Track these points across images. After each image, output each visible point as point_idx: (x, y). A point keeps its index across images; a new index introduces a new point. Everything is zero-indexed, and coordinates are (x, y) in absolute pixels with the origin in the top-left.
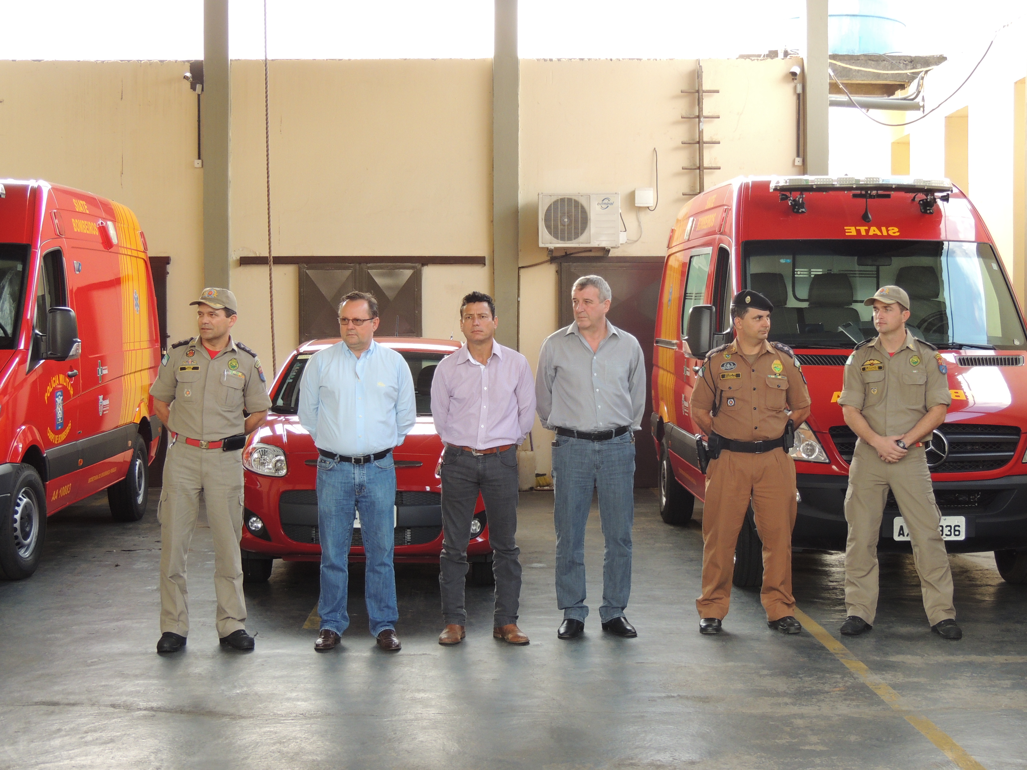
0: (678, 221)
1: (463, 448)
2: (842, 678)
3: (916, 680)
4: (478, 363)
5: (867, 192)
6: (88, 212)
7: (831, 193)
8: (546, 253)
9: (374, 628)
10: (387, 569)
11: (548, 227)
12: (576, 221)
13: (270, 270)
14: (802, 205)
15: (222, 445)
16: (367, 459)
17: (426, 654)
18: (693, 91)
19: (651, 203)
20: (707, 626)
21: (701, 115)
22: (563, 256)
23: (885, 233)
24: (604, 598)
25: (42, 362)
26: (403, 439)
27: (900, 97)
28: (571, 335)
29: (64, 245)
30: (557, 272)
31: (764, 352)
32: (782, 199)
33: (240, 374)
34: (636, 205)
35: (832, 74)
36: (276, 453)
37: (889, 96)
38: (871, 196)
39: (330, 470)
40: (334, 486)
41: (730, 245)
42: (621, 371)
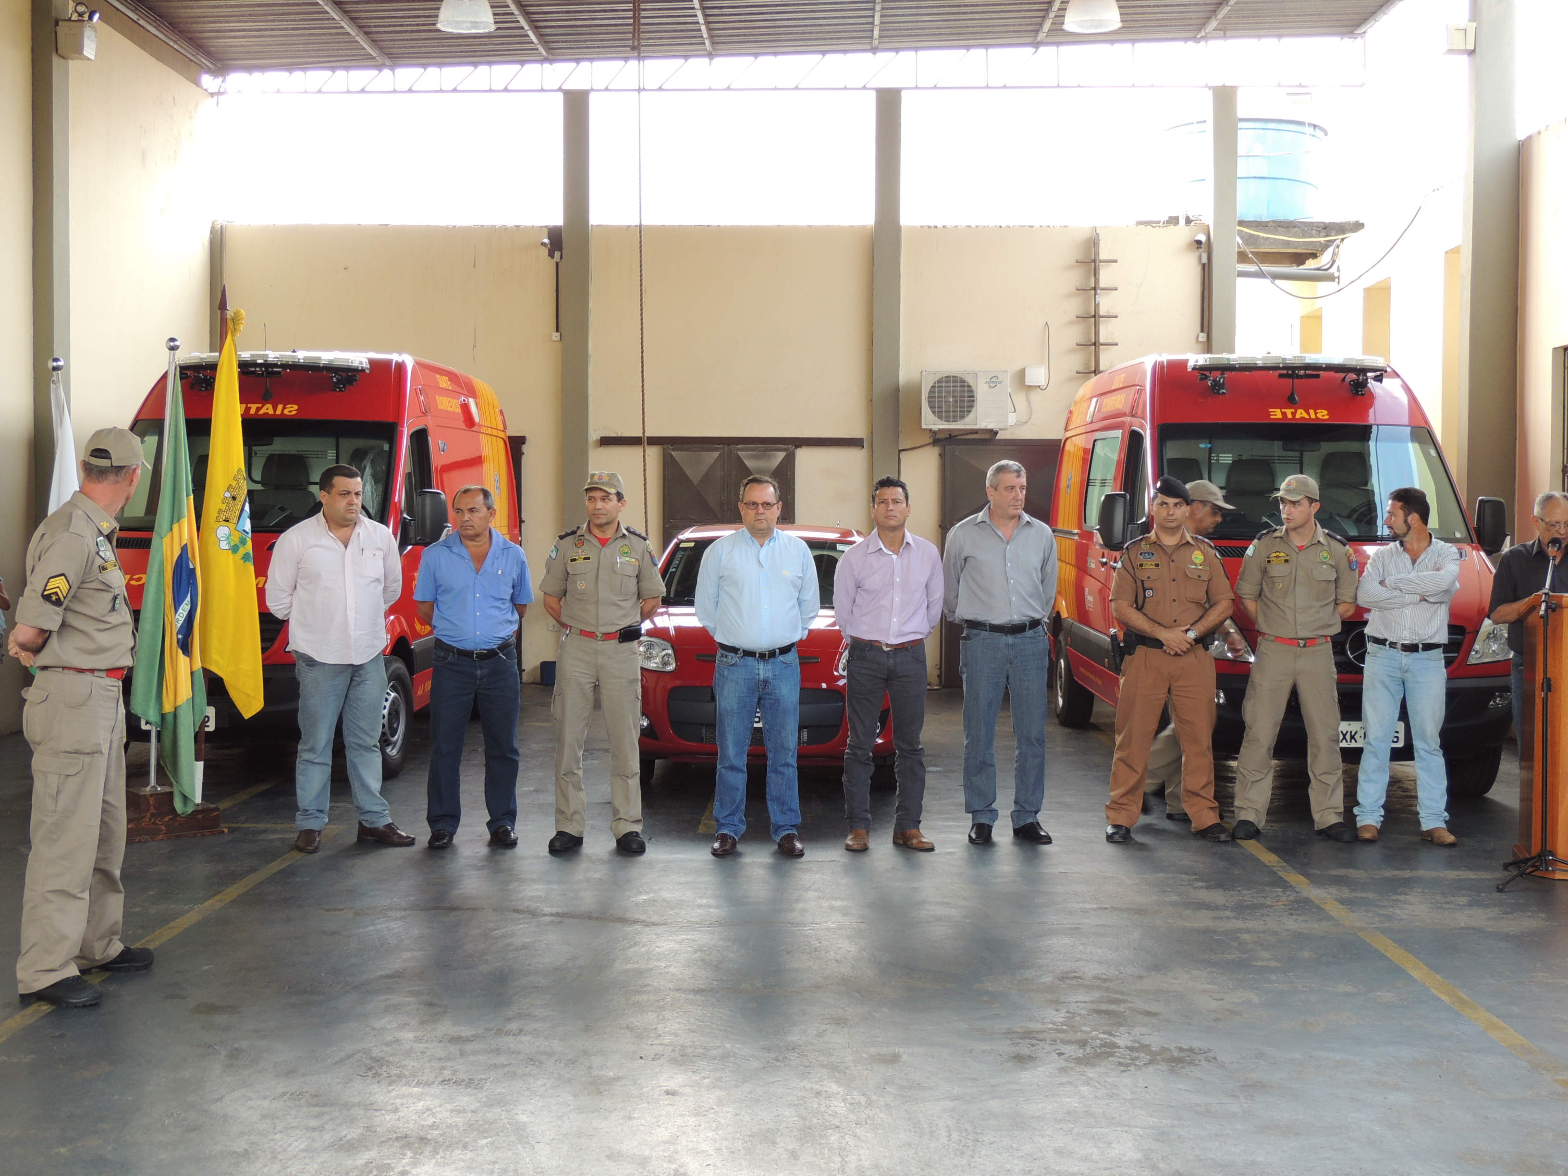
0: (1076, 403)
1: (873, 643)
2: (1284, 892)
3: (1363, 895)
4: (891, 553)
5: (1294, 372)
6: (450, 388)
7: (1254, 373)
8: (928, 435)
9: (776, 832)
10: (791, 770)
11: (932, 407)
12: (962, 400)
13: (644, 451)
14: (1222, 386)
15: (618, 637)
16: (772, 654)
17: (834, 861)
18: (1089, 261)
19: (1042, 382)
20: (1113, 833)
21: (1097, 287)
22: (946, 439)
23: (1313, 416)
24: (1016, 802)
25: (409, 547)
26: (806, 632)
27: (1313, 267)
28: (981, 524)
29: (429, 423)
30: (940, 455)
31: (1184, 542)
32: (1201, 379)
33: (634, 560)
34: (1026, 384)
35: (1240, 242)
36: (663, 647)
37: (1298, 266)
38: (1298, 377)
39: (733, 665)
40: (737, 682)
41: (1142, 427)
42: (1036, 561)
